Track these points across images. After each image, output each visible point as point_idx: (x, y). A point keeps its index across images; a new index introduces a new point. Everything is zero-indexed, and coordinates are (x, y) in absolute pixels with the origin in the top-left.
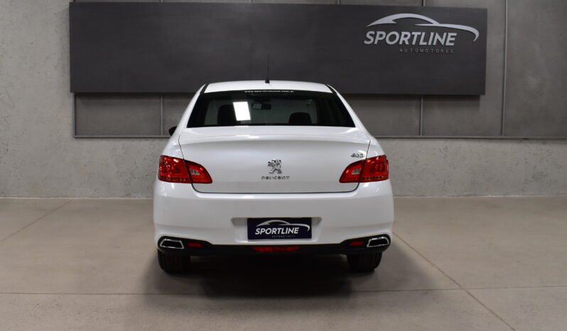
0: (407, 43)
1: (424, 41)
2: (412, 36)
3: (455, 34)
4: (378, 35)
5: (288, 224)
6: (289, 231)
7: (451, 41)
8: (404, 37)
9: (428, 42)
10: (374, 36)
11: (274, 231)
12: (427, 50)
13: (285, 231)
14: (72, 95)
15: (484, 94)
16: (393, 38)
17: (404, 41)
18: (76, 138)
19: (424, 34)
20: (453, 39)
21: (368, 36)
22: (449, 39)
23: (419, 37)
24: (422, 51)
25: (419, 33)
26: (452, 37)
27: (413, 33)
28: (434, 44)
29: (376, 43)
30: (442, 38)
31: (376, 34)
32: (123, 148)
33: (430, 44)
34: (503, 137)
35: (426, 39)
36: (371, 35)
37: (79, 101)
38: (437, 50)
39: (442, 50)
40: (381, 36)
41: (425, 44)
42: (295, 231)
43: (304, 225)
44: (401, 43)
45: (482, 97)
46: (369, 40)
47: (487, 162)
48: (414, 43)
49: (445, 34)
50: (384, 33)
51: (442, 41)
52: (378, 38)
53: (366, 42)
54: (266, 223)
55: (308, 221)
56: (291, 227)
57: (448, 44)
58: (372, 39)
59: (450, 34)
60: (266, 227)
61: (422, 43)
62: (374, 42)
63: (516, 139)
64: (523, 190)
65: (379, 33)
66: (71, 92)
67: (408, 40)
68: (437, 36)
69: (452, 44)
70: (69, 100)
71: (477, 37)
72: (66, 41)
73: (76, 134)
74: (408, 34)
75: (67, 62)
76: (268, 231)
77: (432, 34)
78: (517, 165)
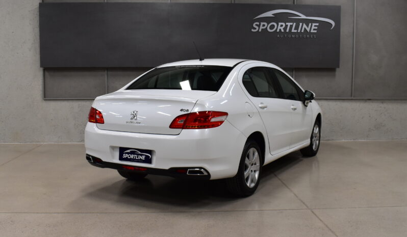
0: (283, 31)
1: (295, 29)
2: (286, 26)
3: (317, 24)
4: (261, 25)
5: (140, 153)
6: (140, 157)
7: (314, 29)
8: (280, 27)
9: (298, 30)
10: (259, 26)
11: (132, 156)
12: (297, 36)
13: (138, 157)
14: (42, 69)
15: (339, 67)
16: (272, 27)
17: (280, 30)
18: (45, 100)
19: (295, 24)
20: (316, 28)
21: (254, 26)
22: (313, 27)
23: (291, 26)
24: (293, 36)
25: (292, 24)
26: (315, 26)
27: (287, 24)
28: (303, 31)
29: (260, 30)
30: (308, 27)
31: (260, 24)
32: (79, 107)
33: (299, 31)
34: (353, 98)
35: (297, 28)
36: (256, 25)
37: (47, 73)
38: (305, 36)
39: (308, 36)
40: (264, 25)
41: (296, 31)
42: (143, 158)
43: (148, 155)
44: (278, 31)
45: (337, 69)
46: (255, 29)
47: (341, 116)
48: (288, 31)
49: (310, 24)
50: (266, 24)
51: (308, 30)
52: (261, 27)
53: (253, 30)
54: (129, 151)
55: (150, 152)
56: (141, 155)
57: (312, 31)
58: (257, 28)
59: (314, 24)
60: (128, 153)
61: (293, 31)
62: (259, 30)
63: (363, 100)
64: (367, 136)
65: (262, 24)
66: (41, 67)
67: (284, 29)
68: (305, 26)
69: (316, 31)
70: (40, 73)
71: (333, 26)
72: (37, 30)
73: (45, 97)
74: (284, 24)
75: (37, 45)
76: (129, 156)
77: (301, 24)
78: (363, 118)
